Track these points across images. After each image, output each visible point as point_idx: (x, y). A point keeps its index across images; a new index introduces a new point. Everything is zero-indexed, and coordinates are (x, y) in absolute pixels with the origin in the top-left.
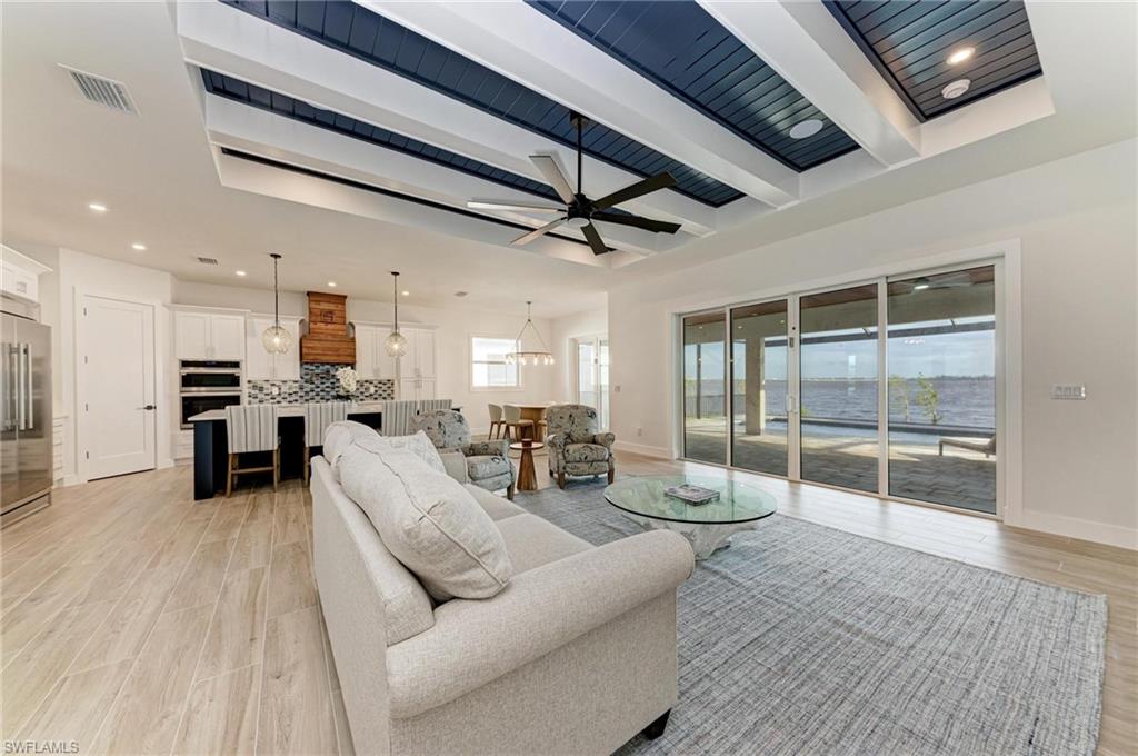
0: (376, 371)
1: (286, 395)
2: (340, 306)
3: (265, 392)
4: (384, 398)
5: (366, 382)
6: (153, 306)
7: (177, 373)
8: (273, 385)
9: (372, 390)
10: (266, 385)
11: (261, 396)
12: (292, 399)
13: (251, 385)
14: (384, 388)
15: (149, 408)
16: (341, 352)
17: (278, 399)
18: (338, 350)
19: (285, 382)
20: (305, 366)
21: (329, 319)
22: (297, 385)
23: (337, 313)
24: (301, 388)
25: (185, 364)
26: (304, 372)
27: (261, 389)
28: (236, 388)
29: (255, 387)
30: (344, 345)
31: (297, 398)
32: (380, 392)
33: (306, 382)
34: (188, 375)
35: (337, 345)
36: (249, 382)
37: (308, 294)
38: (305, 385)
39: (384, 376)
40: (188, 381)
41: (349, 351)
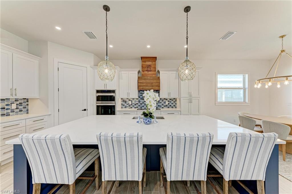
0: (169, 94)
1: (134, 105)
2: (154, 62)
3: (127, 103)
4: (172, 107)
5: (164, 99)
6: (87, 67)
7: (95, 95)
8: (129, 100)
9: (167, 103)
10: (127, 101)
11: (125, 105)
12: (136, 106)
13: (122, 100)
14: (172, 102)
15: (85, 110)
16: (154, 84)
17: (131, 106)
18: (152, 83)
19: (133, 99)
20: (141, 92)
21: (149, 69)
22: (138, 100)
23: (153, 66)
24: (139, 102)
25: (98, 91)
26: (140, 94)
27: (126, 102)
28: (113, 102)
29: (124, 101)
30: (155, 81)
31: (138, 106)
32: (170, 104)
33: (141, 99)
34: (98, 96)
35: (152, 81)
36: (122, 99)
37: (142, 58)
38: (141, 100)
39: (172, 97)
40: (98, 99)
41: (157, 84)
